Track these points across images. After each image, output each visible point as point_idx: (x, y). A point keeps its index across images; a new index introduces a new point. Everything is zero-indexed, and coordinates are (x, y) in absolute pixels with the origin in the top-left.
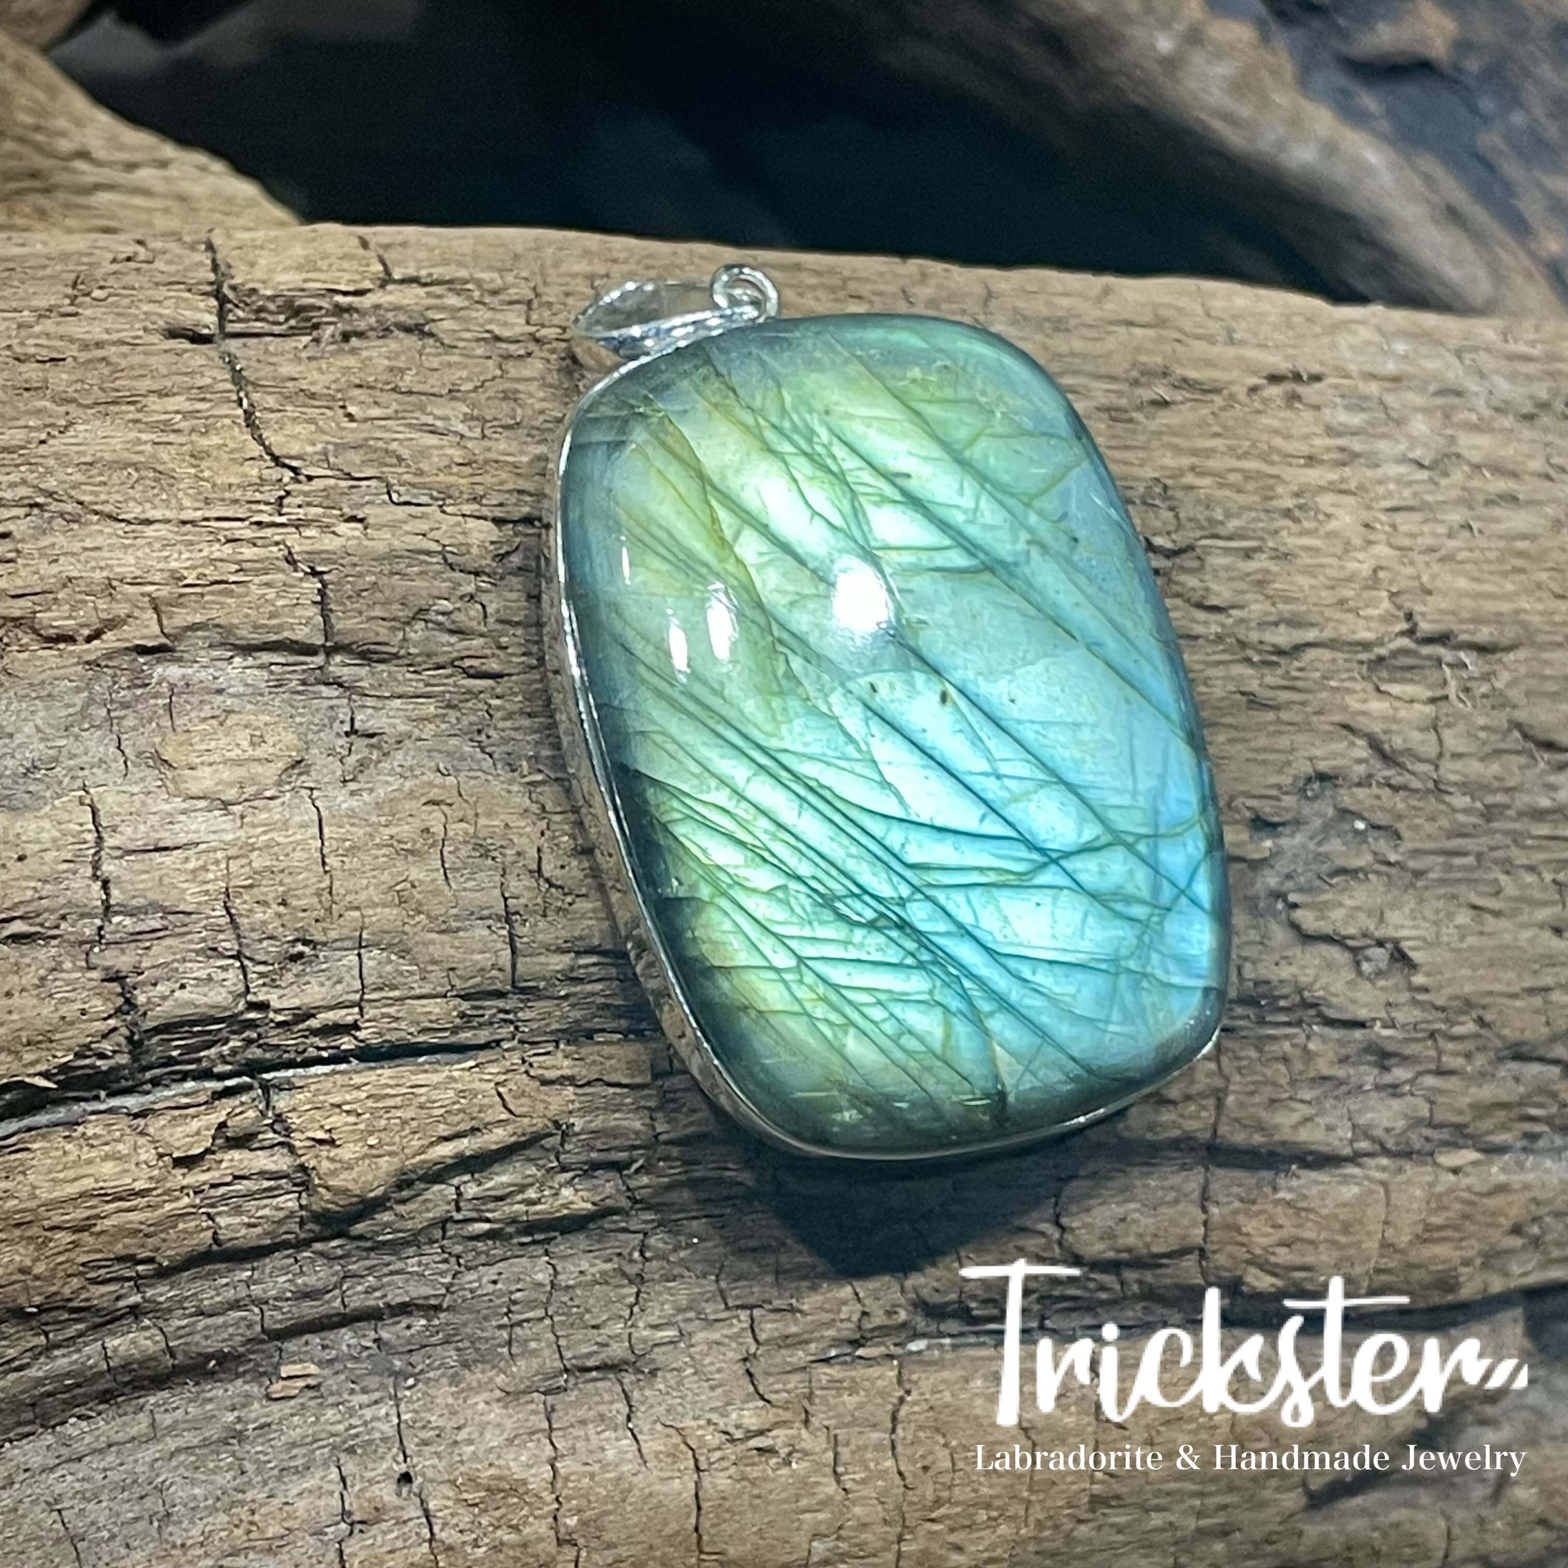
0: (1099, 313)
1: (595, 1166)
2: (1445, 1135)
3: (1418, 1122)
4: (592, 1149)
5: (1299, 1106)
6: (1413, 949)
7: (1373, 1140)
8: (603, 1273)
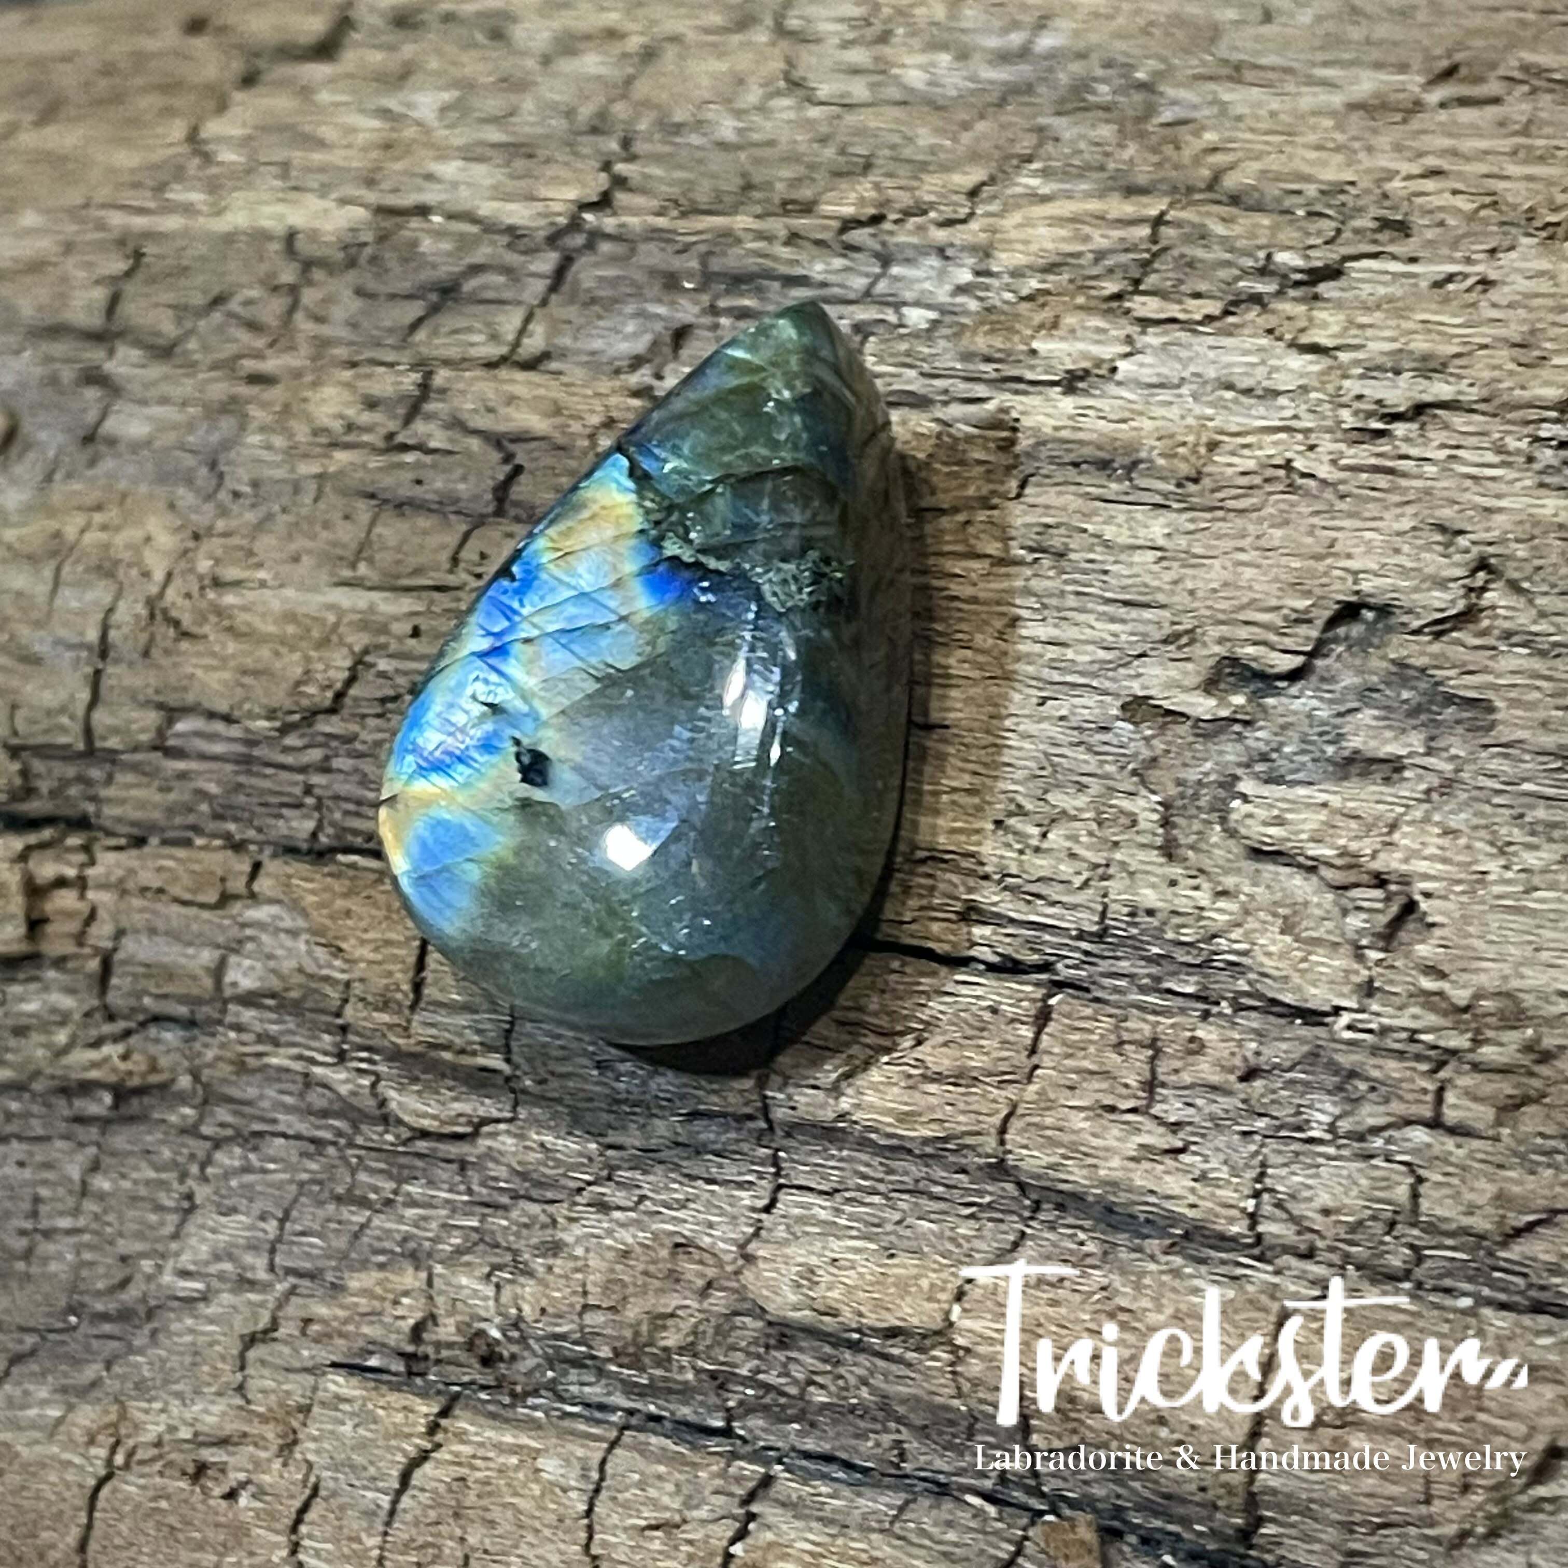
5: (1148, 1124)
6: (1427, 895)
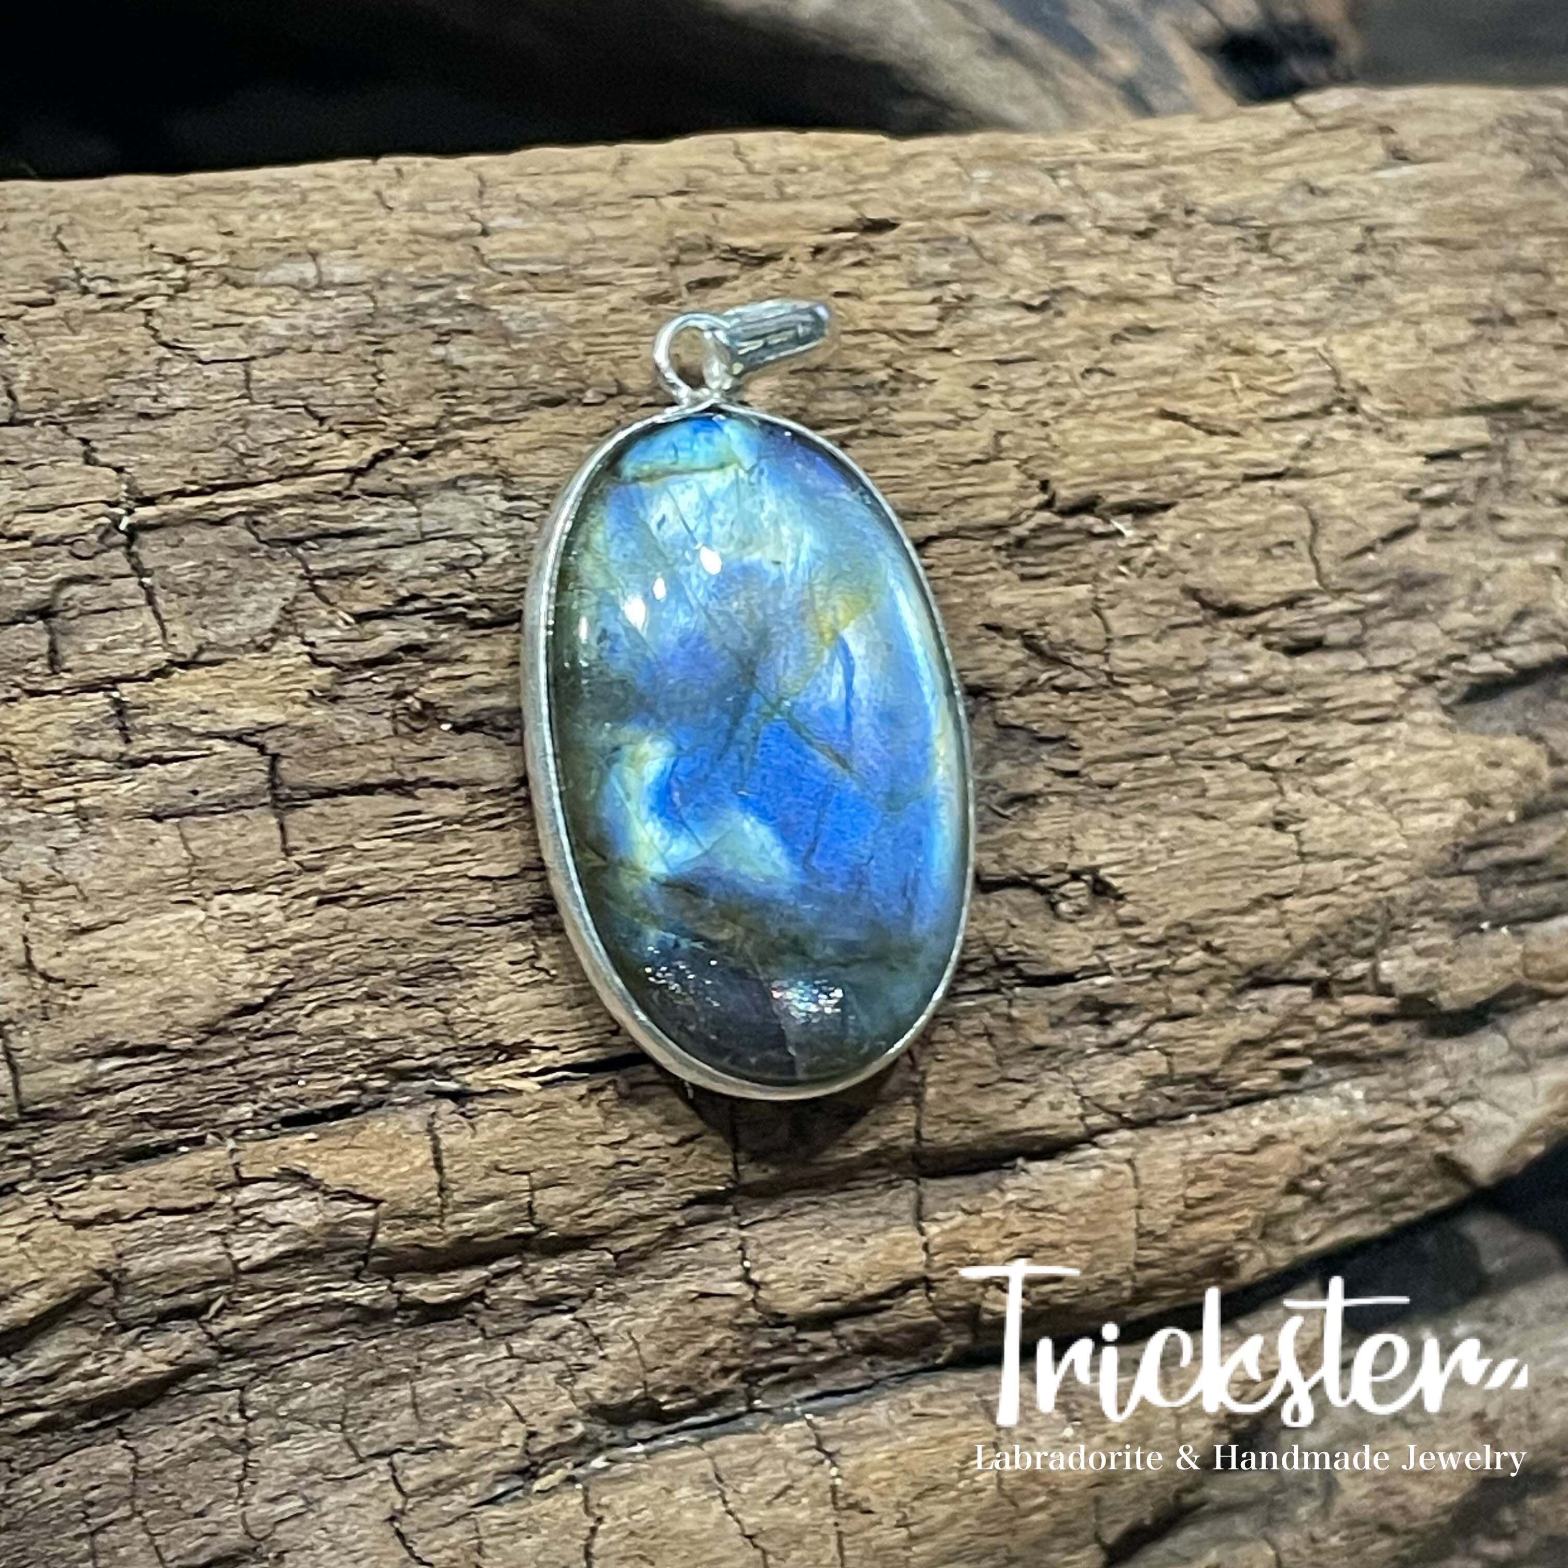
0: (620, 187)
1: (165, 1317)
2: (1190, 1090)
3: (1156, 1081)
4: (157, 1296)
7: (1108, 1111)
8: (198, 1446)
